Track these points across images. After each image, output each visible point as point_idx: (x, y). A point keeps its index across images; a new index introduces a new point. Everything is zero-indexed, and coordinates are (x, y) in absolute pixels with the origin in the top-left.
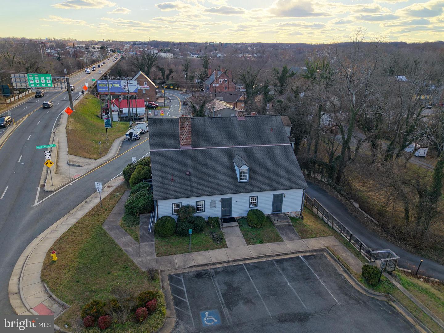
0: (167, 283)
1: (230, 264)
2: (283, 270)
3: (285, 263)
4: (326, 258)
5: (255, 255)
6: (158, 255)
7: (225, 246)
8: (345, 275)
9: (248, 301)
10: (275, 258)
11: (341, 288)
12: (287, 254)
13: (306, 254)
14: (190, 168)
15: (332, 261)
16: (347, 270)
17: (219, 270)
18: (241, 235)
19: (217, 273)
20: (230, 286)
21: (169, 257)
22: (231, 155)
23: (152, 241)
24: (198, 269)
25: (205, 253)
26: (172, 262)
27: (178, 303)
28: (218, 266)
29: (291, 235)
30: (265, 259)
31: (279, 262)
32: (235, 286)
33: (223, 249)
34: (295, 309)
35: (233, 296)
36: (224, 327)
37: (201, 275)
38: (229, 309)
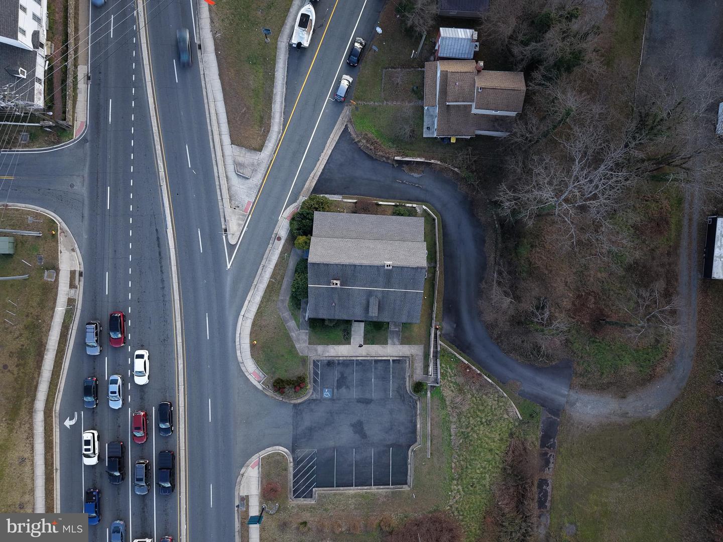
0: (312, 366)
1: (348, 359)
2: (376, 369)
3: (379, 363)
4: (406, 363)
5: (364, 354)
6: (310, 344)
7: (349, 343)
8: (407, 379)
9: (348, 387)
10: (376, 358)
11: (399, 387)
12: (384, 357)
13: (395, 358)
14: (336, 301)
15: (408, 367)
16: (411, 376)
17: (340, 362)
18: (363, 335)
19: (339, 364)
20: (342, 374)
21: (315, 346)
22: (370, 294)
23: (307, 330)
24: (330, 359)
25: (336, 347)
26: (316, 351)
27: (315, 381)
28: (341, 358)
29: (396, 340)
30: (369, 358)
31: (376, 361)
32: (345, 375)
33: (348, 345)
34: (367, 396)
35: (342, 382)
36: (332, 400)
37: (330, 364)
38: (338, 390)
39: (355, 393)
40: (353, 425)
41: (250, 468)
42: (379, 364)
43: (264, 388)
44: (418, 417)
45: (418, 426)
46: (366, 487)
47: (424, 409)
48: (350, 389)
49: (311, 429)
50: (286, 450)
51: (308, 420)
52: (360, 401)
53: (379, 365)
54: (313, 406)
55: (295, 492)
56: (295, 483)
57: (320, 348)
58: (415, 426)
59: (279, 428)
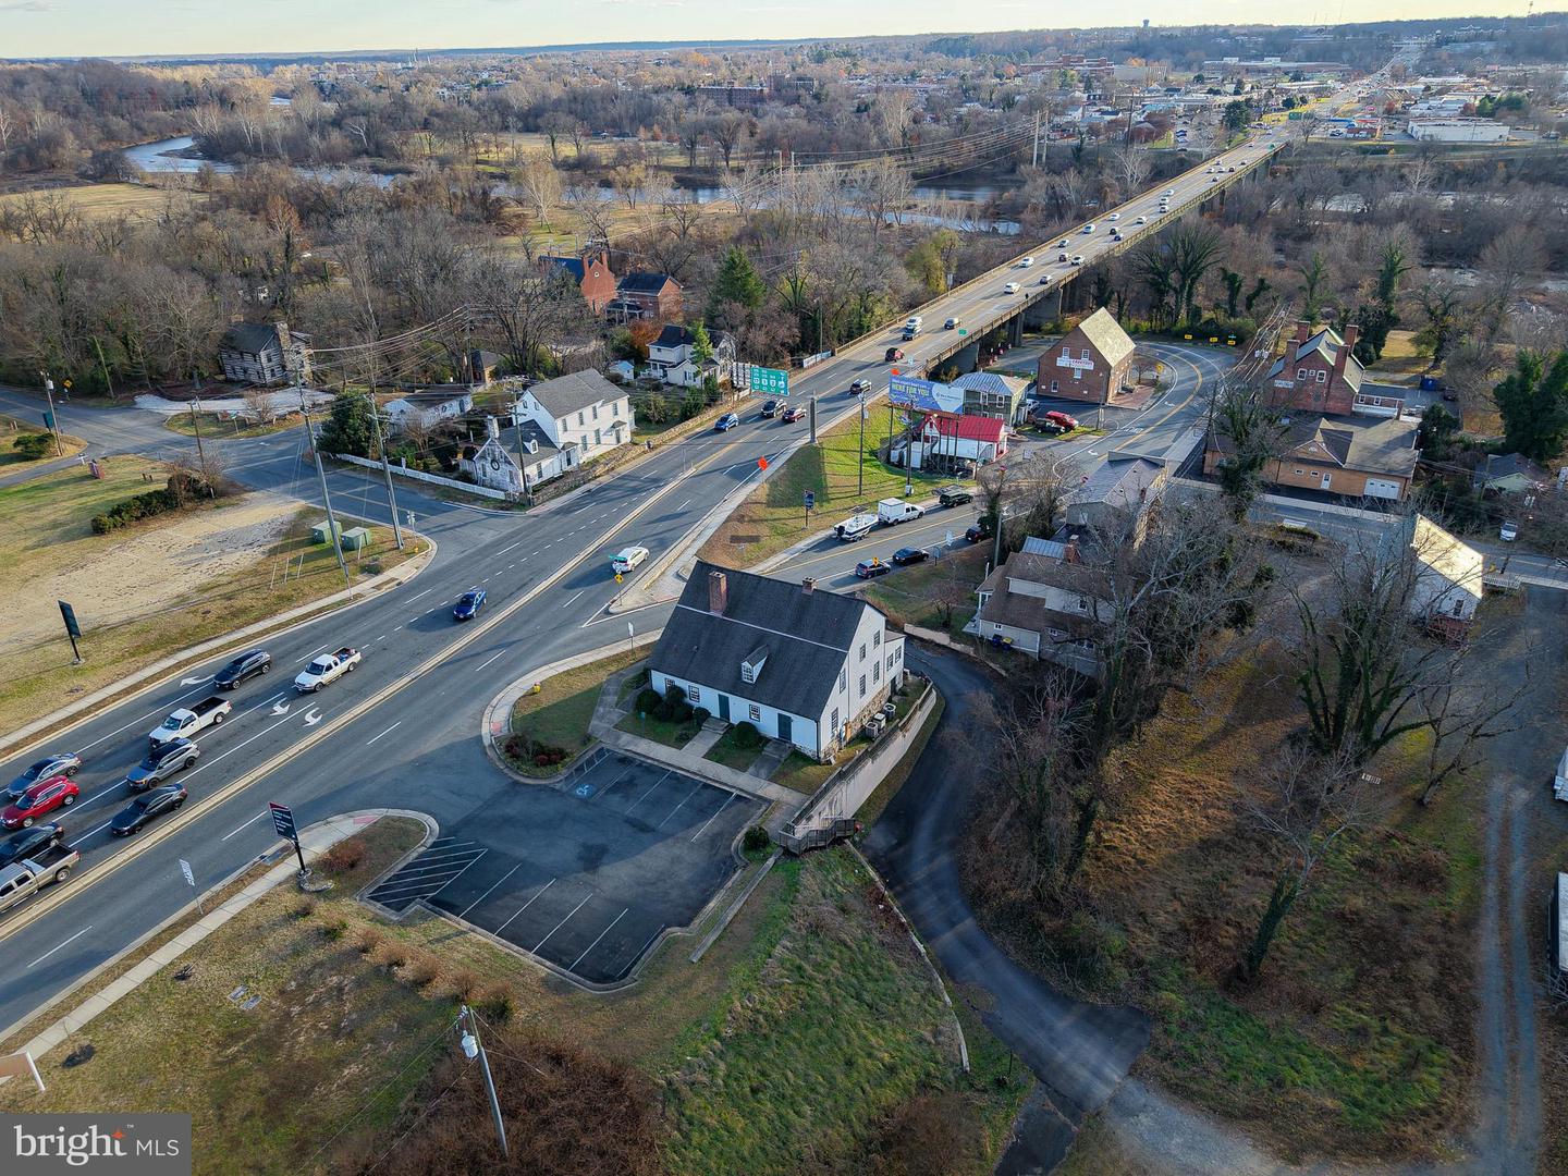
0: (591, 752)
1: (661, 765)
2: (697, 794)
4: (759, 808)
5: (694, 768)
6: (616, 726)
7: (680, 747)
8: (745, 830)
9: (626, 797)
10: (708, 782)
11: (720, 834)
12: (726, 785)
13: (743, 794)
14: (703, 642)
15: (759, 814)
17: (643, 764)
18: (711, 745)
20: (633, 779)
21: (621, 733)
22: (758, 641)
23: (626, 710)
24: (630, 755)
25: (654, 744)
26: (618, 738)
27: (579, 770)
28: (649, 761)
29: (763, 772)
30: (697, 778)
31: (706, 786)
32: (637, 782)
33: (674, 750)
34: (652, 821)
35: (623, 788)
36: (584, 801)
37: (625, 761)
38: (606, 793)
39: (632, 809)
40: (586, 847)
41: (352, 820)
42: (709, 791)
43: (491, 745)
44: (723, 892)
45: (712, 904)
46: (516, 948)
47: (743, 883)
48: (628, 800)
49: (508, 821)
50: (436, 827)
51: (515, 807)
52: (630, 822)
53: (706, 794)
54: (543, 796)
55: (380, 889)
56: (398, 877)
57: (625, 738)
58: (706, 902)
59: (459, 795)
